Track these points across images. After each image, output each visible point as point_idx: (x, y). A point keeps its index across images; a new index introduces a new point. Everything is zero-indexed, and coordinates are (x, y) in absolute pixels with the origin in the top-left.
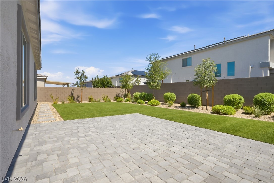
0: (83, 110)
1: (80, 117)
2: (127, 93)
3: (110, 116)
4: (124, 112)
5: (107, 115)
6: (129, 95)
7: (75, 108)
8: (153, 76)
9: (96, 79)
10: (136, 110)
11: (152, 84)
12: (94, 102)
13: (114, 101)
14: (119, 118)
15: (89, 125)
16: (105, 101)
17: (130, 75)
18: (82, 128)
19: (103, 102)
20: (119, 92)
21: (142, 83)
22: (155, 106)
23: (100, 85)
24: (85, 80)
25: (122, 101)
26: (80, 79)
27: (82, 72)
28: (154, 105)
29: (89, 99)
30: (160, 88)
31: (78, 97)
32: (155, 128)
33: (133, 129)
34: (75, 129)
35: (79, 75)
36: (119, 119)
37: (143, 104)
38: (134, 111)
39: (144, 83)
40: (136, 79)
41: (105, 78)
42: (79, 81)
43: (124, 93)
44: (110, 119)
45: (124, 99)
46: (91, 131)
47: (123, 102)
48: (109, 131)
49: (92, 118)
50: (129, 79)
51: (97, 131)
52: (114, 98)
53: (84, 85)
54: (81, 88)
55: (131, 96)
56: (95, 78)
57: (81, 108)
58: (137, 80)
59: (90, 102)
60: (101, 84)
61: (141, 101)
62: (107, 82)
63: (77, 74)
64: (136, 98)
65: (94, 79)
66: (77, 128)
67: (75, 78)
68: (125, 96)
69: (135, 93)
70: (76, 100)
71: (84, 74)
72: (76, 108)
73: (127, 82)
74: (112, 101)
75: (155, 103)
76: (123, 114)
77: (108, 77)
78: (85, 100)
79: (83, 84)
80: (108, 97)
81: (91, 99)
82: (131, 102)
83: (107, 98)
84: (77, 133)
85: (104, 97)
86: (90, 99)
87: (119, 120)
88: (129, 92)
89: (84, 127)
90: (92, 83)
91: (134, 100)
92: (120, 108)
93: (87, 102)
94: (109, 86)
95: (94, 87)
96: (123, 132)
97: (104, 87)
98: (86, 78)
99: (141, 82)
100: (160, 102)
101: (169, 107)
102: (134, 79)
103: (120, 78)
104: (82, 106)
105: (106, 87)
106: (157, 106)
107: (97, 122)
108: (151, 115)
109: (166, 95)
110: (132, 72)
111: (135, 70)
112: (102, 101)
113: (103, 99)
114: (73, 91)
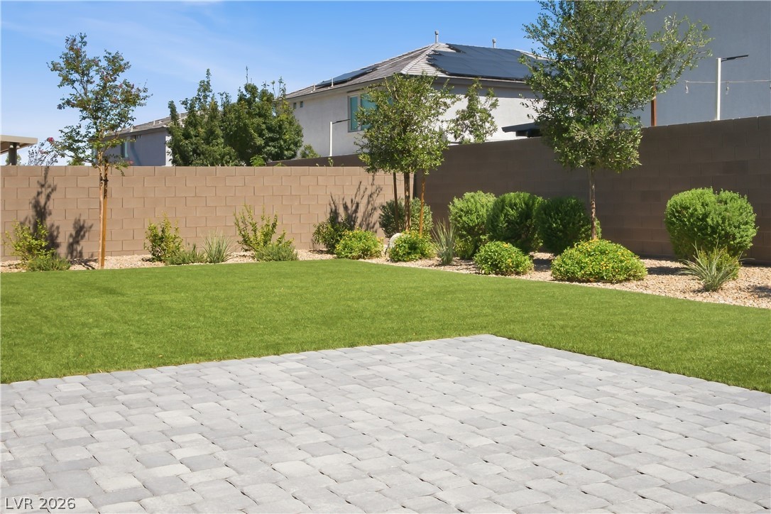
0: (116, 316)
1: (98, 362)
2: (407, 198)
3: (302, 355)
4: (395, 326)
5: (277, 349)
6: (419, 211)
7: (61, 303)
8: (580, 78)
9: (192, 107)
10: (476, 310)
11: (578, 133)
12: (184, 262)
13: (318, 257)
14: (361, 366)
15: (161, 414)
16: (261, 257)
17: (422, 78)
18: (118, 432)
19: (246, 260)
20: (348, 194)
21: (506, 129)
22: (609, 286)
23: (220, 147)
24: (123, 117)
25: (371, 256)
26: (92, 107)
27: (104, 63)
28: (599, 278)
29: (149, 244)
30: (635, 158)
31: (80, 231)
32: (630, 441)
33: (468, 442)
34: (69, 443)
35: (90, 87)
36: (363, 372)
37: (518, 273)
38: (464, 318)
39: (520, 130)
40: (462, 104)
41: (255, 101)
42: (86, 127)
43: (386, 197)
44: (305, 373)
45: (385, 243)
46: (179, 454)
47: (382, 261)
48: (303, 455)
49: (179, 364)
50: (418, 104)
51: (224, 456)
52: (318, 232)
53: (117, 151)
54: (102, 168)
55: (430, 217)
56: (185, 103)
57: (98, 302)
58: (471, 112)
59: (161, 265)
60: (231, 139)
61: (508, 251)
62: (270, 129)
63: (75, 76)
64: (470, 230)
65: (181, 110)
66: (85, 434)
67: (60, 107)
68: (394, 218)
69: (460, 196)
70: (62, 251)
71: (120, 80)
72: (68, 303)
73: (406, 124)
74: (304, 255)
75: (606, 265)
76: (387, 342)
77: (277, 95)
78: (122, 252)
79: (114, 146)
80: (274, 226)
81: (161, 239)
82: (436, 260)
83: (267, 235)
84: (82, 467)
85: (250, 228)
86: (159, 244)
87: (364, 382)
88: (415, 195)
89: (132, 430)
90: (168, 138)
91: (459, 245)
92: (360, 299)
93: (134, 261)
94: (278, 158)
95: (183, 158)
96: (405, 466)
97: (249, 164)
98: (134, 104)
99: (500, 124)
100: (643, 256)
101: (706, 289)
102: (448, 101)
103: (351, 103)
104: (110, 286)
105: (258, 159)
106: (617, 287)
107: (218, 393)
108: (590, 345)
109: (686, 208)
110: (435, 59)
111: (450, 46)
112: (237, 257)
113: (246, 241)
114: (48, 197)
